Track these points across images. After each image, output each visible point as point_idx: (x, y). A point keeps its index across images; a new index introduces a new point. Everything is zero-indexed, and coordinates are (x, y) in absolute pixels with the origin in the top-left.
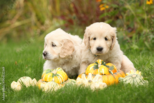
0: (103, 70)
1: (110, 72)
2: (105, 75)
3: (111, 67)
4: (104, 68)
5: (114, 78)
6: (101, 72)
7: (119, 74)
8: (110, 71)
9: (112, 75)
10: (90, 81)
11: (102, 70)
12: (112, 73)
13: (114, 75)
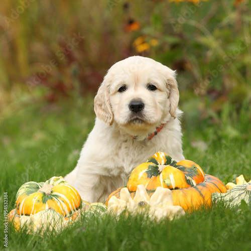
0: (172, 176)
1: (188, 182)
2: (176, 188)
3: (191, 169)
4: (175, 173)
5: (201, 195)
6: (167, 182)
7: (212, 185)
8: (188, 178)
9: (195, 187)
10: (141, 204)
11: (169, 178)
12: (195, 184)
13: (200, 187)
